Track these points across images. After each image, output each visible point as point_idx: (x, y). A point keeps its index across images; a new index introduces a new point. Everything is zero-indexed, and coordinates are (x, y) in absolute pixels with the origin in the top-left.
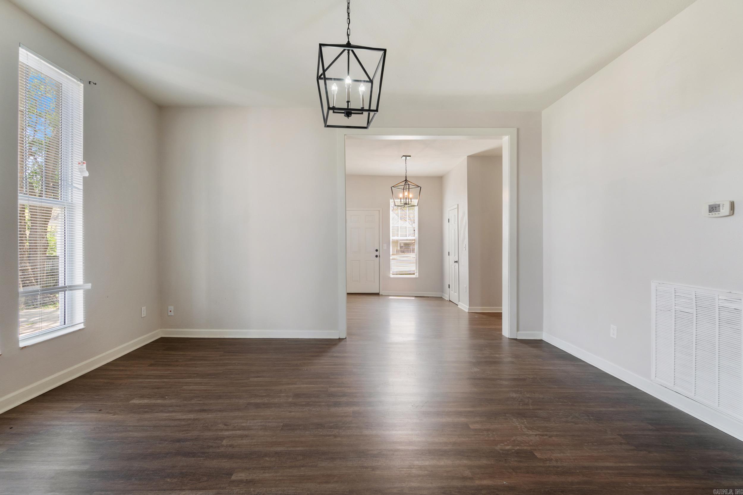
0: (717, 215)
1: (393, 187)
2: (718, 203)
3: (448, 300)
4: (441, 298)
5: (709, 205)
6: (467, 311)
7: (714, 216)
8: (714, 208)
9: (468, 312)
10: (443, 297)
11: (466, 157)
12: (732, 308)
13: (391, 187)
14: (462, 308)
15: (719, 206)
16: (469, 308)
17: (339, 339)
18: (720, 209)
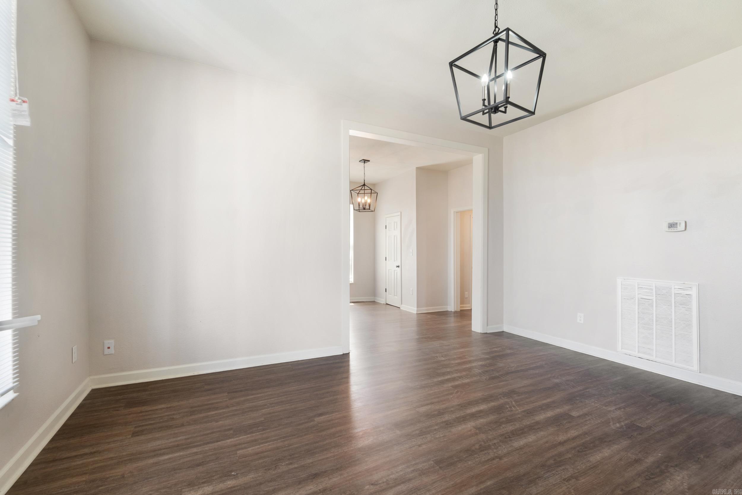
0: (675, 230)
1: (352, 190)
2: (676, 222)
3: (385, 303)
4: (374, 303)
5: (668, 223)
6: (415, 312)
7: (671, 231)
8: (673, 225)
9: (417, 314)
10: (377, 301)
11: (415, 168)
12: (684, 294)
13: (351, 190)
14: (408, 310)
15: (677, 224)
16: (417, 310)
17: (343, 354)
18: (677, 226)
